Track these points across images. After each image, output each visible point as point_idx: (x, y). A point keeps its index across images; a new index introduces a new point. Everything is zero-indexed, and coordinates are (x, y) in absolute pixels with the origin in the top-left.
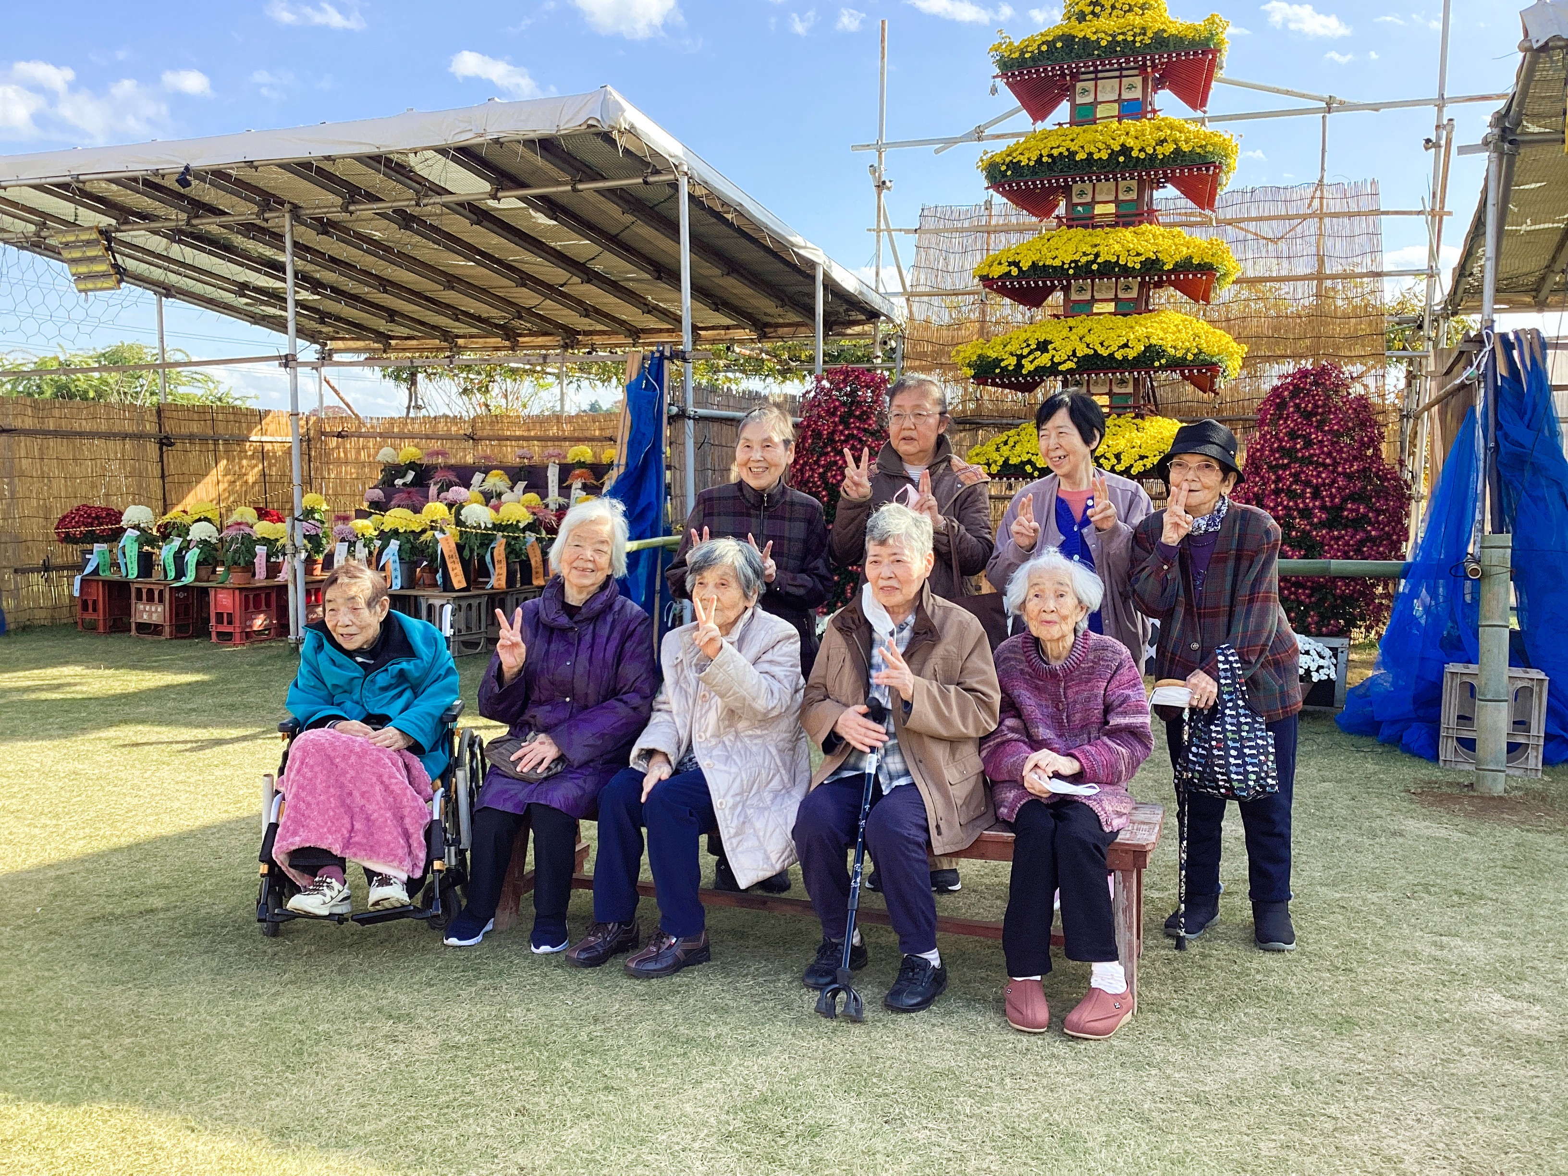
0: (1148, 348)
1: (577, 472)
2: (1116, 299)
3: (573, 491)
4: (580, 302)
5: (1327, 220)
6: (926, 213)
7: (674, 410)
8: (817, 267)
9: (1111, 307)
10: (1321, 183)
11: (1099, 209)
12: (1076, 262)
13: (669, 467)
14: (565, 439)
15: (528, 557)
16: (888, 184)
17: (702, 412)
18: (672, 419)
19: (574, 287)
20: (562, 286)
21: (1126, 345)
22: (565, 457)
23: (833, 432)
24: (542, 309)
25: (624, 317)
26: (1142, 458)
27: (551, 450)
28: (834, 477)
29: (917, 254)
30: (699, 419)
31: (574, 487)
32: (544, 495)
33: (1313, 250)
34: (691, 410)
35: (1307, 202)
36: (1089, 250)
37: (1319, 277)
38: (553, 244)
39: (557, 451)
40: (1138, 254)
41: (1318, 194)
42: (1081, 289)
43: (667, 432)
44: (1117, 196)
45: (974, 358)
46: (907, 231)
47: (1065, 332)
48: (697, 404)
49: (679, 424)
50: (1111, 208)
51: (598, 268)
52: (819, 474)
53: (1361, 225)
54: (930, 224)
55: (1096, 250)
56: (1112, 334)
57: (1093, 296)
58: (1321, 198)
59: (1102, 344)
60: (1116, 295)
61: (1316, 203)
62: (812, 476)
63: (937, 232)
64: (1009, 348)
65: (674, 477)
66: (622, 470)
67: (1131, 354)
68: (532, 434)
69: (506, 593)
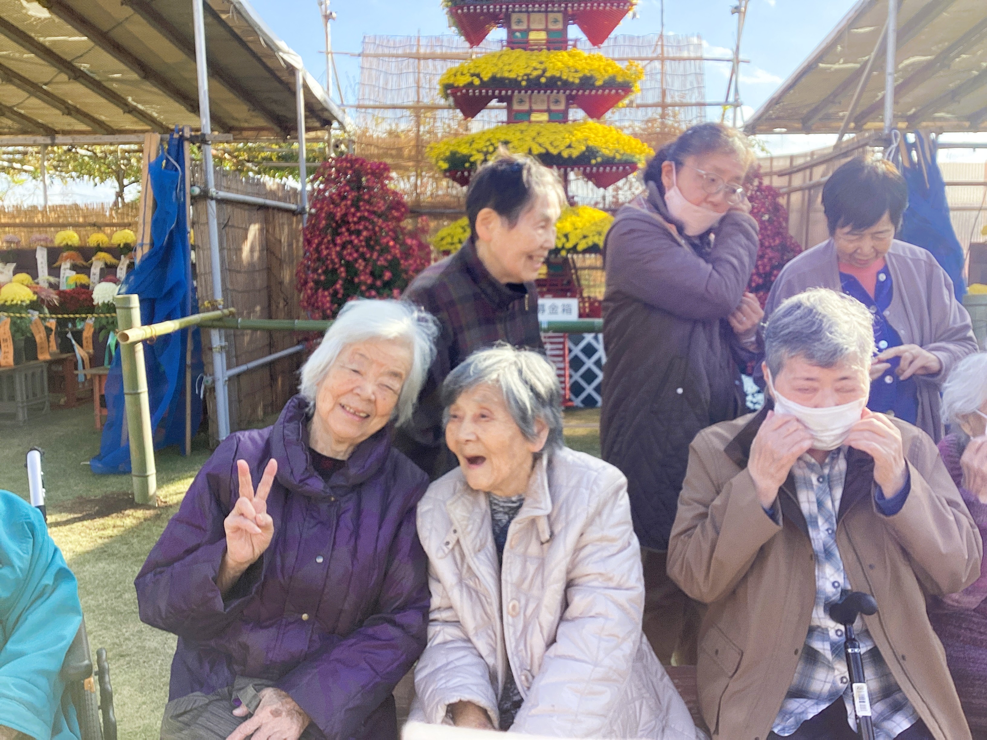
0: (588, 148)
1: (65, 254)
2: (549, 111)
3: (62, 271)
4: (64, 102)
5: (667, 63)
6: (367, 40)
7: (197, 191)
8: (297, 72)
9: (544, 117)
10: (661, 36)
11: (533, 36)
12: (527, 75)
13: (194, 248)
14: (50, 225)
15: (32, 334)
16: (334, 15)
17: (223, 194)
18: (195, 199)
19: (60, 86)
20: (46, 84)
21: (569, 146)
22: (52, 241)
23: (346, 215)
24: (22, 109)
25: (103, 118)
26: (585, 237)
27: (38, 236)
28: (351, 254)
29: (362, 73)
30: (221, 202)
31: (62, 268)
32: (35, 275)
33: (658, 85)
34: (213, 191)
35: (653, 48)
36: (539, 66)
37: (664, 105)
38: (41, 39)
39: (43, 236)
40: (576, 71)
41: (659, 43)
42: (521, 101)
43: (190, 210)
44: (547, 26)
45: (448, 154)
46: (353, 55)
47: (518, 135)
48: (218, 186)
49: (200, 206)
50: (543, 36)
51: (84, 66)
52: (337, 252)
53: (691, 67)
54: (371, 50)
55: (542, 67)
56: (559, 137)
57: (531, 107)
58: (662, 46)
59: (551, 143)
60: (548, 107)
61: (659, 50)
62: (328, 254)
63: (376, 56)
64: (475, 146)
65: (198, 256)
66: (146, 249)
67: (575, 153)
68: (18, 221)
69: (14, 370)
